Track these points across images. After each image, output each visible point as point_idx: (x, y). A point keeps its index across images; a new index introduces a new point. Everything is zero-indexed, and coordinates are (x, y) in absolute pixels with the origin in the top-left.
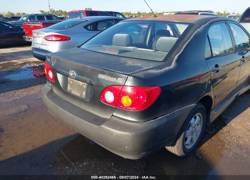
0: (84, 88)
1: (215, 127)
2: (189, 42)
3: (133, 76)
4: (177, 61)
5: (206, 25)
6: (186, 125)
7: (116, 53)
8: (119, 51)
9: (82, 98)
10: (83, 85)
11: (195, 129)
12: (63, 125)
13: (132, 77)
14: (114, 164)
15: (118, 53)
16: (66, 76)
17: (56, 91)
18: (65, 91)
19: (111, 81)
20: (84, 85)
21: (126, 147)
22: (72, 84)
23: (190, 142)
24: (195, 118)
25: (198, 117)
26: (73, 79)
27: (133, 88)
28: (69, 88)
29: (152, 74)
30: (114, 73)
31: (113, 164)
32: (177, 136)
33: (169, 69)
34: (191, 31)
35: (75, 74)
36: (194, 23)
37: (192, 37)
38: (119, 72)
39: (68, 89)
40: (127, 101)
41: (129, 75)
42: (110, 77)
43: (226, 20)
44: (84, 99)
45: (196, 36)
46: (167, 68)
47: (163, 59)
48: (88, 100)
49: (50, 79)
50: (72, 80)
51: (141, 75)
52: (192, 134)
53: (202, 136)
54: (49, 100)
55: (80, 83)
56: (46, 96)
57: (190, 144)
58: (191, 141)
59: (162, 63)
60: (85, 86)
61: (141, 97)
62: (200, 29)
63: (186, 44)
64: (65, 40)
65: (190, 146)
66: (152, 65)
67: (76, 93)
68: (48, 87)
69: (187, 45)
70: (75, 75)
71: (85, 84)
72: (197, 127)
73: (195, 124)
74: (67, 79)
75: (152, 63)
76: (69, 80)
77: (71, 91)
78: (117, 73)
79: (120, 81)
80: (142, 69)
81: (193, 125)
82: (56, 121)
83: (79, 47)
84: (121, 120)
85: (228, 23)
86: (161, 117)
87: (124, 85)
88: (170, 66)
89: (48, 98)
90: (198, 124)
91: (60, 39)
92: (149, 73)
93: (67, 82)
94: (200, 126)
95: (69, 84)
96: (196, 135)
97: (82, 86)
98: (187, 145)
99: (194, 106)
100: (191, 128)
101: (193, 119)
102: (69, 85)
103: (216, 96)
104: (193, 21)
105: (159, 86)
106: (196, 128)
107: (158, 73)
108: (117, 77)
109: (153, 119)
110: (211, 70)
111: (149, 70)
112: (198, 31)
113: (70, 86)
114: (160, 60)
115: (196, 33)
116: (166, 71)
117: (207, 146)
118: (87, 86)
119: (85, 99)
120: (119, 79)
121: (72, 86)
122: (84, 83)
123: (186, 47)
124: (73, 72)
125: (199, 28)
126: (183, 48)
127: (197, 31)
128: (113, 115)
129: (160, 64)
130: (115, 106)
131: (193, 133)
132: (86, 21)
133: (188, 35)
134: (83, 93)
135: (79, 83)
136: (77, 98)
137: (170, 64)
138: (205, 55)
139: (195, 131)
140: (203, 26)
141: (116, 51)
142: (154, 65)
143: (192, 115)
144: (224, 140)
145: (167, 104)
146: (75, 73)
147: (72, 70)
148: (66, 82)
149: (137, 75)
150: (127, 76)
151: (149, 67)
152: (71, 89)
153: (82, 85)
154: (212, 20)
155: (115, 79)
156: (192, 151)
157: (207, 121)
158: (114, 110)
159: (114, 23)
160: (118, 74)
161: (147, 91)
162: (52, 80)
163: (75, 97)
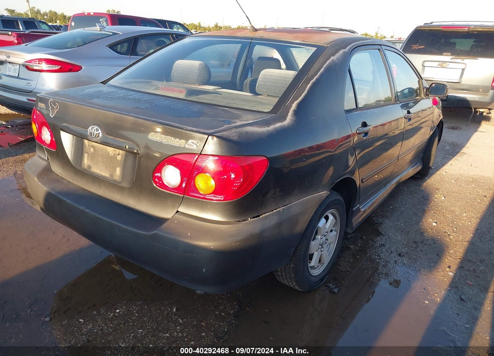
0: (118, 160)
1: (362, 238)
2: (317, 80)
3: (217, 137)
4: (296, 112)
5: (346, 50)
6: (311, 231)
7: (182, 96)
8: (186, 91)
9: (115, 181)
10: (117, 155)
11: (327, 240)
12: (68, 240)
13: (215, 139)
14: (177, 310)
15: (186, 96)
16: (80, 138)
17: (57, 168)
18: (78, 167)
19: (174, 145)
20: (119, 154)
21: (204, 270)
22: (92, 154)
23: (317, 264)
24: (327, 218)
25: (331, 217)
26: (96, 142)
27: (217, 158)
28: (86, 161)
29: (252, 133)
30: (180, 130)
31: (174, 310)
32: (294, 251)
33: (281, 126)
34: (320, 60)
35: (99, 133)
36: (326, 45)
37: (322, 70)
38: (190, 128)
39: (84, 164)
40: (206, 183)
41: (209, 135)
42: (173, 138)
43: (380, 45)
44: (117, 182)
45: (328, 69)
46: (278, 125)
47: (271, 108)
48: (125, 185)
49: (45, 145)
50: (93, 146)
51: (232, 134)
52: (320, 247)
53: (339, 255)
54: (43, 186)
55: (110, 150)
56: (36, 179)
57: (318, 266)
58: (320, 261)
59: (269, 116)
60: (119, 158)
61: (233, 176)
62: (335, 56)
63: (312, 81)
64: (70, 71)
65: (317, 271)
66: (250, 118)
67: (100, 170)
68: (41, 160)
69: (314, 84)
70: (101, 135)
71: (121, 152)
72: (331, 235)
73: (326, 228)
74: (83, 144)
75: (251, 115)
76: (87, 146)
77: (89, 167)
78: (186, 130)
79: (193, 144)
80: (233, 125)
81: (323, 232)
82: (54, 233)
83: (104, 83)
84: (194, 219)
85: (384, 50)
86: (267, 214)
87: (200, 154)
88: (284, 121)
89: (41, 182)
90: (331, 231)
91: (57, 67)
92: (247, 133)
93: (83, 150)
94: (334, 233)
95: (87, 153)
96: (328, 251)
97: (114, 157)
98: (313, 268)
99: (325, 196)
100: (319, 237)
101: (323, 220)
102: (86, 156)
103: (364, 181)
104: (324, 43)
105: (266, 157)
106: (328, 237)
107: (263, 132)
108: (187, 138)
109: (253, 218)
110: (354, 131)
111: (248, 126)
112: (333, 60)
113: (88, 157)
114: (265, 111)
115: (329, 63)
116: (277, 130)
117: (348, 271)
118: (124, 157)
119: (120, 183)
120: (190, 142)
121: (93, 157)
122: (118, 151)
123: (311, 88)
124: (97, 129)
125: (333, 55)
126: (307, 88)
127: (330, 60)
128: (178, 212)
129: (266, 117)
130: (182, 194)
131: (323, 246)
132: (114, 34)
133: (316, 66)
134: (115, 170)
135: (108, 151)
136: (103, 180)
137: (284, 118)
138: (345, 104)
139: (326, 243)
140: (341, 52)
141: (181, 92)
142: (254, 117)
143: (320, 212)
144: (376, 259)
145: (278, 190)
146: (100, 131)
147: (94, 125)
148: (79, 150)
149: (225, 134)
150: (206, 136)
151: (246, 121)
152: (90, 163)
153: (114, 154)
154: (357, 43)
155: (183, 141)
156: (322, 280)
157: (347, 226)
158: (181, 201)
159: (170, 40)
160: (188, 132)
161: (244, 164)
162: (49, 146)
163: (98, 179)
